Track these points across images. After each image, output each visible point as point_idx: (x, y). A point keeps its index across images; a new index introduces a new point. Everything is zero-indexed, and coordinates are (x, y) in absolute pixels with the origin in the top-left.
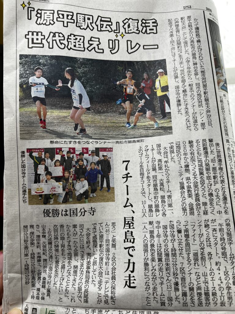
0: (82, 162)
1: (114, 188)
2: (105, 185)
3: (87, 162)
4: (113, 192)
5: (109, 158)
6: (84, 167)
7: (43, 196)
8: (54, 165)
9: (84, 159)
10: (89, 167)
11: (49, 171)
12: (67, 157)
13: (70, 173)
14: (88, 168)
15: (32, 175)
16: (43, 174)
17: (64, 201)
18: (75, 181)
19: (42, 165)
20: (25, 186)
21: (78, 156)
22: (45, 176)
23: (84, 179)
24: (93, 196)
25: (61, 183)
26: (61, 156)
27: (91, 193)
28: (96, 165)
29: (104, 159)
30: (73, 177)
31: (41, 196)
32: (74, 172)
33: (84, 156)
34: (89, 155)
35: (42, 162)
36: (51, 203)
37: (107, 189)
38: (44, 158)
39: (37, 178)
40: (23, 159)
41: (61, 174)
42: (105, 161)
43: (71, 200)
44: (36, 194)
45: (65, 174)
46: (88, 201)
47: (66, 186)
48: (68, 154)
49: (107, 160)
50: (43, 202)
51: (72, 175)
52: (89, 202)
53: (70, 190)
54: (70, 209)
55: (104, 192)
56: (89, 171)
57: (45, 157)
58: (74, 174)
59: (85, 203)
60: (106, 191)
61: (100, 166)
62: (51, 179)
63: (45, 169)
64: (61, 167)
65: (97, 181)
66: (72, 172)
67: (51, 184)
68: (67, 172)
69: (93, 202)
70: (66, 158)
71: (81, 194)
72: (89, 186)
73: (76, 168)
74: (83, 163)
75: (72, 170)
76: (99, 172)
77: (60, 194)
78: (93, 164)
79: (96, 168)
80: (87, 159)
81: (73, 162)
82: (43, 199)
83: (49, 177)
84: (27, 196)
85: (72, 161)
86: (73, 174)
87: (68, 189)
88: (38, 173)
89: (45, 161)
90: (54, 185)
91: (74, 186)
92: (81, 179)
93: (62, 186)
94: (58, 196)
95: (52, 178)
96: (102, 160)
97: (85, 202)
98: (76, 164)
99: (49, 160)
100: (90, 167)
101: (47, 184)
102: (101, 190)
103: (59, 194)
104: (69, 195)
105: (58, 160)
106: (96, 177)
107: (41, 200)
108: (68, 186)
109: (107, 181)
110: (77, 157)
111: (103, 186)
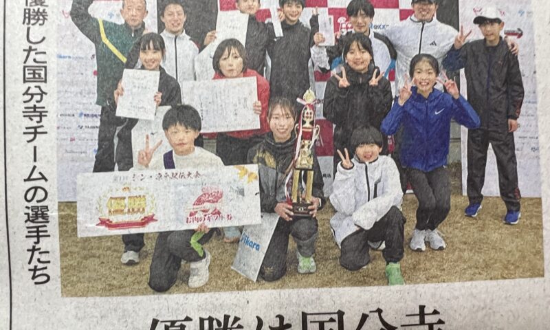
0: (367, 56)
1: (538, 202)
2: (491, 185)
3: (394, 56)
4: (535, 222)
5: (513, 34)
6: (374, 81)
7: (150, 246)
8: (212, 72)
9: (377, 36)
10: (401, 85)
11: (186, 100)
12: (284, 24)
13: (298, 112)
14: (401, 88)
15: (83, 121)
16: (152, 117)
17: (268, 271)
18: (331, 159)
19: (143, 68)
20: (41, 183)
21: (342, 20)
22: (162, 131)
23: (376, 149)
24: (427, 243)
25: (253, 168)
26: (252, 19)
27: (420, 227)
28: (443, 73)
29: (482, 37)
30: (315, 137)
31: (134, 242)
32: (320, 106)
33: (376, 20)
34: (404, 15)
35: (142, 55)
36: (195, 282)
37: (503, 208)
38: (156, 30)
39: (116, 141)
40: (37, 32)
41: (249, 121)
42: (487, 48)
43: (306, 263)
44: (104, 231)
45: (273, 122)
46: (403, 273)
47: (277, 187)
48: (287, 8)
49: (502, 42)
50: (146, 278)
51: (312, 123)
52: (408, 276)
53: (301, 209)
54: (304, 315)
55: (490, 222)
56: (401, 103)
57: (161, 26)
58: (322, 117)
59: (388, 283)
60: (496, 217)
61: (463, 81)
62: (198, 150)
63: (160, 90)
64: (251, 82)
65: (451, 159)
66: (313, 107)
67: (198, 174)
68: (283, 106)
69: (428, 280)
70: (279, 31)
71: (361, 230)
72: (404, 191)
73: (333, 83)
74: (372, 61)
75: (309, 97)
76: (456, 112)
77: (246, 233)
78: (424, 65)
79: (439, 87)
80: (392, 38)
81: (313, 50)
82: (149, 261)
83: (185, 135)
84: (52, 244)
85: (312, 43)
86: (319, 122)
87: (290, 202)
88: (121, 112)
89: (161, 47)
90: (215, 179)
91: (325, 189)
92: (360, 151)
93: (256, 187)
94: (237, 241)
95: (199, 142)
96: (477, 43)
97: (385, 279)
98: (330, 62)
99: (186, 44)
100: (410, 85)
101: (174, 176)
102: (470, 211)
103: (241, 229)
104: (296, 236)
105: (231, 43)
106: (443, 141)
107: (136, 269)
108: (290, 185)
109: (500, 163)
110: (337, 26)
111: (484, 192)
